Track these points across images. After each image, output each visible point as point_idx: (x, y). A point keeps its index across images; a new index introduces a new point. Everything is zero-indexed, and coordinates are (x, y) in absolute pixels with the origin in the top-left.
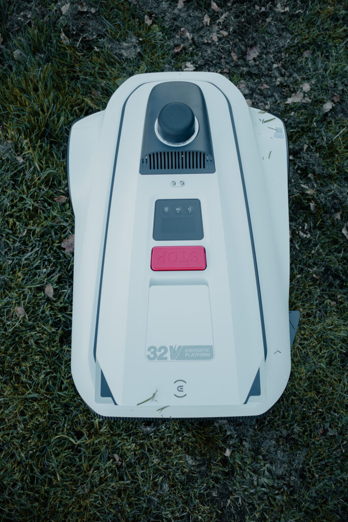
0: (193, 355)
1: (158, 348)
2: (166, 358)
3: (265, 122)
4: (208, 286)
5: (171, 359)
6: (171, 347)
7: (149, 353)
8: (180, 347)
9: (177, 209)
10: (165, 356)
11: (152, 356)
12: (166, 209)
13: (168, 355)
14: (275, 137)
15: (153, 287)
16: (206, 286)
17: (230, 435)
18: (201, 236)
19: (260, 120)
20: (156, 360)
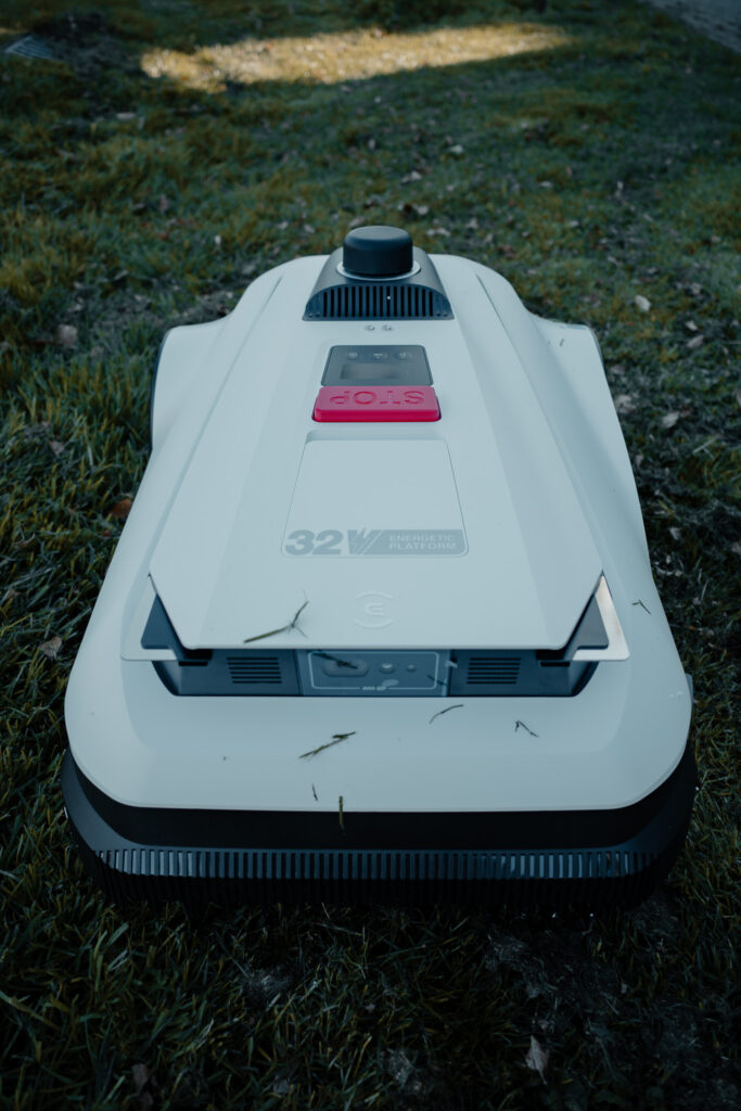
0: (409, 546)
1: (316, 535)
2: (338, 552)
5: (351, 552)
6: (352, 534)
7: (293, 542)
8: (374, 533)
10: (335, 547)
11: (300, 547)
12: (353, 354)
13: (344, 545)
15: (314, 443)
17: (540, 996)
20: (310, 555)
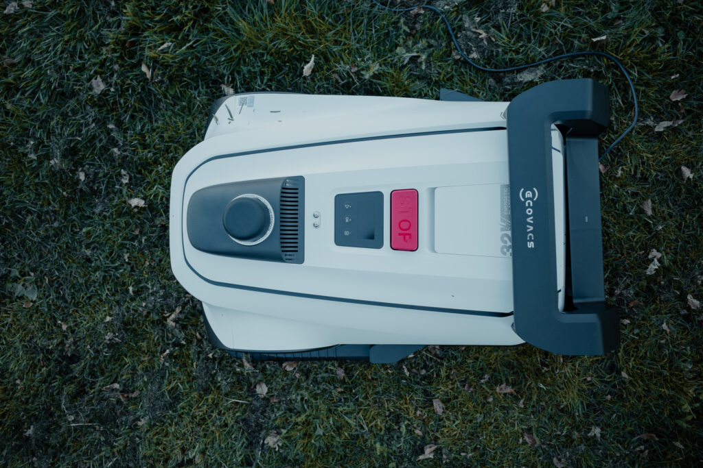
1: (503, 244)
3: (232, 117)
4: (436, 188)
9: (347, 221)
12: (347, 233)
14: (252, 106)
15: (436, 249)
16: (436, 190)
18: (379, 195)
19: (230, 123)
